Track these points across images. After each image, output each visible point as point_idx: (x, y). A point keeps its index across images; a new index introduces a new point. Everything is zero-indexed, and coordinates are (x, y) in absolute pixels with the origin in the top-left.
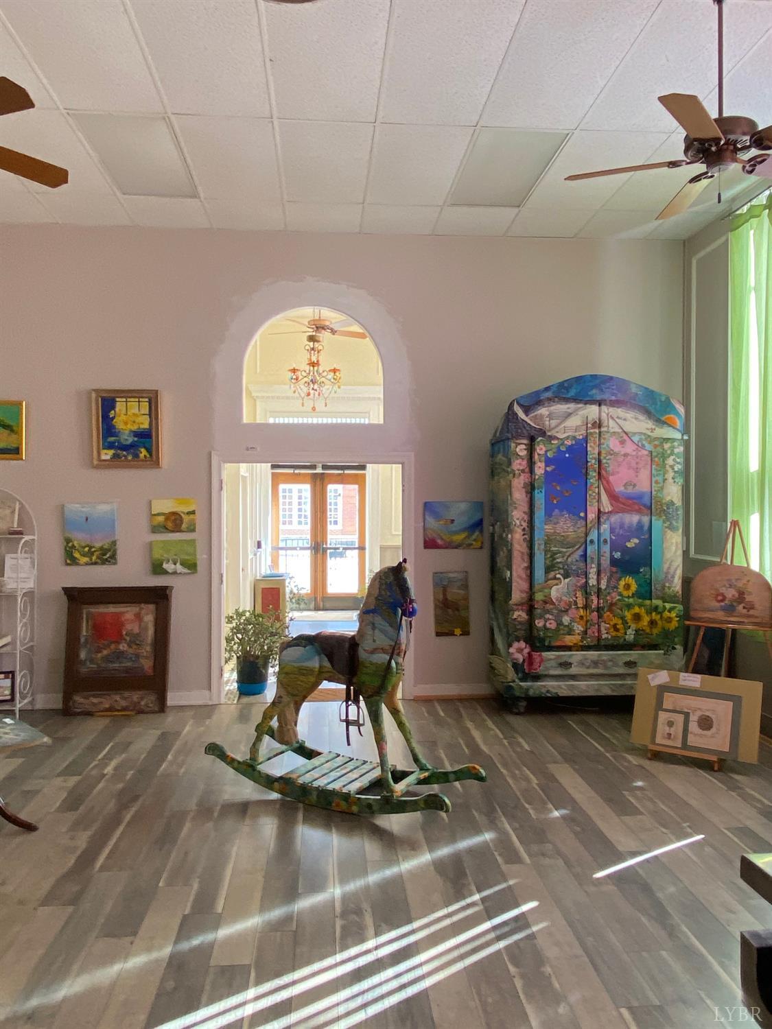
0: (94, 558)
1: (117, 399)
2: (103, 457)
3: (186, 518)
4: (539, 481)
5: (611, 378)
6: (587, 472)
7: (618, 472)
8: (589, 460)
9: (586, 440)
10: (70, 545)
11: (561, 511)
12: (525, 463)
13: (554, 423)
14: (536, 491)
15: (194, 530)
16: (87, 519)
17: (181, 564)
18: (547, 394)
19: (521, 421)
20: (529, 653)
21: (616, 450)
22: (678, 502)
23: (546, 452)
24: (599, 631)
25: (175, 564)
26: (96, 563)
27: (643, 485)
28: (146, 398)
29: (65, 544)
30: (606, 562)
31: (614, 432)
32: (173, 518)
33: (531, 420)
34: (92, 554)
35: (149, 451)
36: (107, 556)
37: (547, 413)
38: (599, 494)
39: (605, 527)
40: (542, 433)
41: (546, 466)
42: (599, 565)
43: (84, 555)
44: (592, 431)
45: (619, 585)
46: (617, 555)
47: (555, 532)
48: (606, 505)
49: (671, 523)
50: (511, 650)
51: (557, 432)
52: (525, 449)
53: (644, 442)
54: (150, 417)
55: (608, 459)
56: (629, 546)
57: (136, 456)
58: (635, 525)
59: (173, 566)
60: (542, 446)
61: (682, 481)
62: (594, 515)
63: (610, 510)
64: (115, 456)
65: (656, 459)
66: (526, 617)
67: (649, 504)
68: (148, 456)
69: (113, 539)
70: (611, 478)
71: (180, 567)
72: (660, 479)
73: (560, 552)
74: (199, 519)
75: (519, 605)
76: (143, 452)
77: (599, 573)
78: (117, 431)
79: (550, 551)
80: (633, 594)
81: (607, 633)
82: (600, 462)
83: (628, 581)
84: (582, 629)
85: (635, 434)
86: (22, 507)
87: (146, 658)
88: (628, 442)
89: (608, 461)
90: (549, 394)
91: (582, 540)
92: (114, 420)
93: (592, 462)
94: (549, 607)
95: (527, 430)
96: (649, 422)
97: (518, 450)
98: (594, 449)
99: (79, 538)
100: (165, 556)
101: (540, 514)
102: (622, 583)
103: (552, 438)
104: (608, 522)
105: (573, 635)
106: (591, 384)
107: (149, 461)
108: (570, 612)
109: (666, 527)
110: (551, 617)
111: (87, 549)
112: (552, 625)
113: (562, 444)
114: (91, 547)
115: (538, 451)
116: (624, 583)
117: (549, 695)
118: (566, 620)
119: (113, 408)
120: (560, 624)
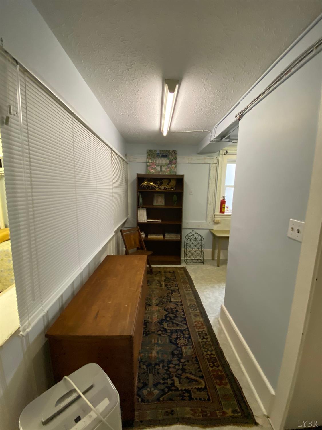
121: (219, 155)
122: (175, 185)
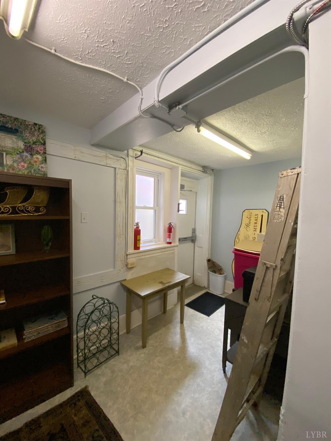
121: (128, 157)
122: (45, 203)
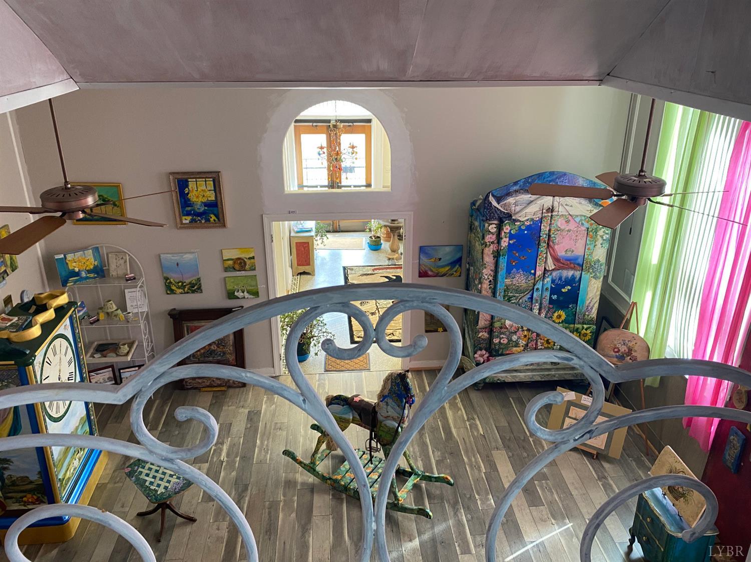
0: (186, 289)
1: (190, 180)
2: (184, 222)
3: (248, 262)
4: (503, 251)
5: (565, 174)
6: (539, 243)
7: (562, 243)
8: (541, 235)
9: (541, 221)
10: (168, 281)
11: (518, 270)
12: (494, 237)
13: (518, 208)
14: (501, 258)
15: (254, 269)
16: (178, 264)
17: (247, 292)
18: (515, 188)
19: (494, 208)
20: (488, 357)
21: (562, 227)
22: (603, 260)
23: (510, 230)
24: (536, 344)
25: (243, 292)
26: (188, 293)
27: (579, 251)
28: (210, 178)
29: (165, 281)
30: (546, 302)
31: (562, 215)
32: (239, 262)
33: (502, 207)
34: (185, 286)
35: (217, 216)
36: (195, 287)
37: (514, 201)
38: (546, 258)
39: (548, 280)
40: (509, 216)
41: (509, 240)
42: (541, 304)
43: (179, 288)
44: (546, 215)
45: (553, 316)
46: (555, 297)
47: (512, 284)
48: (551, 265)
49: (596, 274)
50: (476, 356)
51: (520, 217)
52: (495, 228)
53: (583, 222)
54: (215, 192)
55: (556, 234)
56: (563, 291)
57: (208, 220)
58: (570, 277)
59: (242, 294)
60: (508, 227)
61: (608, 245)
62: (541, 273)
63: (553, 268)
64: (192, 221)
65: (591, 233)
66: (488, 336)
67: (582, 263)
68: (216, 220)
69: (198, 277)
70: (556, 247)
71: (247, 294)
72: (592, 247)
73: (515, 296)
74: (258, 262)
75: (484, 329)
76: (213, 217)
77: (540, 309)
78: (192, 202)
79: (507, 296)
80: (562, 321)
81: (542, 346)
82: (549, 236)
83: (560, 313)
84: (525, 343)
85: (577, 216)
86: (131, 258)
87: (230, 354)
88: (572, 222)
89: (556, 236)
90: (516, 188)
91: (531, 288)
92: (189, 195)
93: (544, 236)
94: (503, 330)
95: (498, 214)
96: (590, 205)
97: (490, 228)
98: (546, 228)
99: (174, 277)
100: (236, 287)
101: (502, 272)
102: (556, 314)
103: (515, 221)
104: (550, 277)
105: (518, 347)
106: (549, 179)
107: (218, 223)
108: (518, 333)
109: (592, 277)
110: (504, 336)
111: (180, 284)
112: (504, 341)
113: (523, 225)
114: (183, 283)
115: (505, 230)
116: (557, 314)
117: (499, 381)
118: (514, 338)
119: (187, 186)
120: (510, 340)
